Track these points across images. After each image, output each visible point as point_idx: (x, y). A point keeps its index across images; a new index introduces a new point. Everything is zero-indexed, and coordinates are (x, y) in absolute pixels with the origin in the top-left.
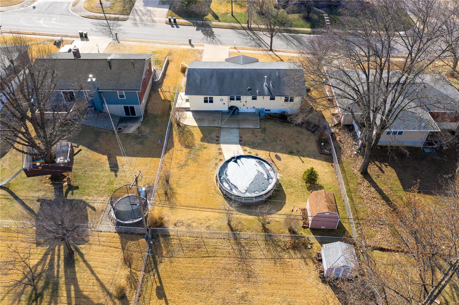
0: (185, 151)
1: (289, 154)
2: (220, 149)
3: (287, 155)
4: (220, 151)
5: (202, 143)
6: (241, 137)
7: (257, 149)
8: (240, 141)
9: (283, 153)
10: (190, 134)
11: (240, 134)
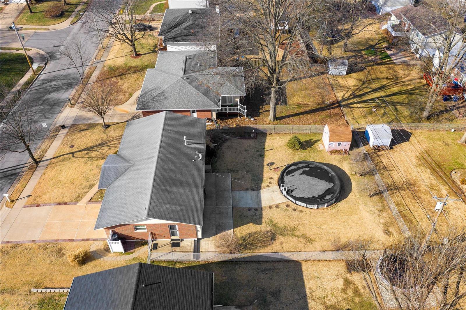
0: (280, 238)
1: (264, 157)
2: (270, 207)
3: (265, 158)
4: (274, 206)
5: (264, 224)
6: (247, 189)
7: (263, 177)
8: (253, 190)
9: (263, 161)
11: (243, 190)
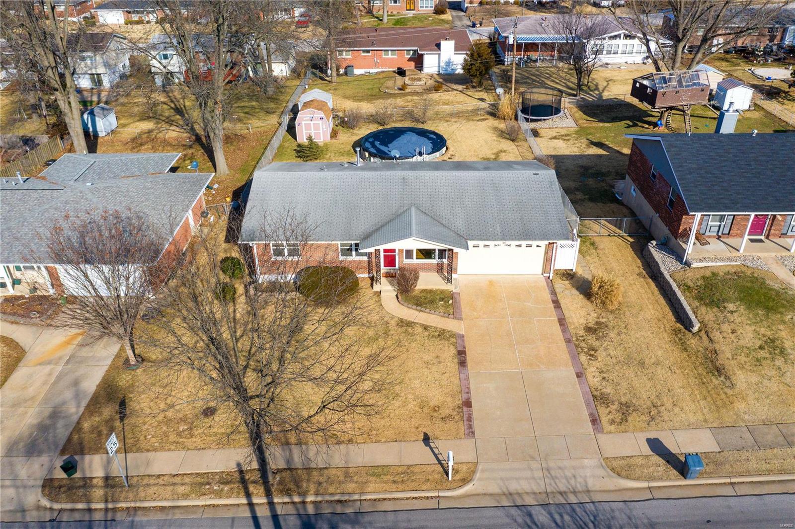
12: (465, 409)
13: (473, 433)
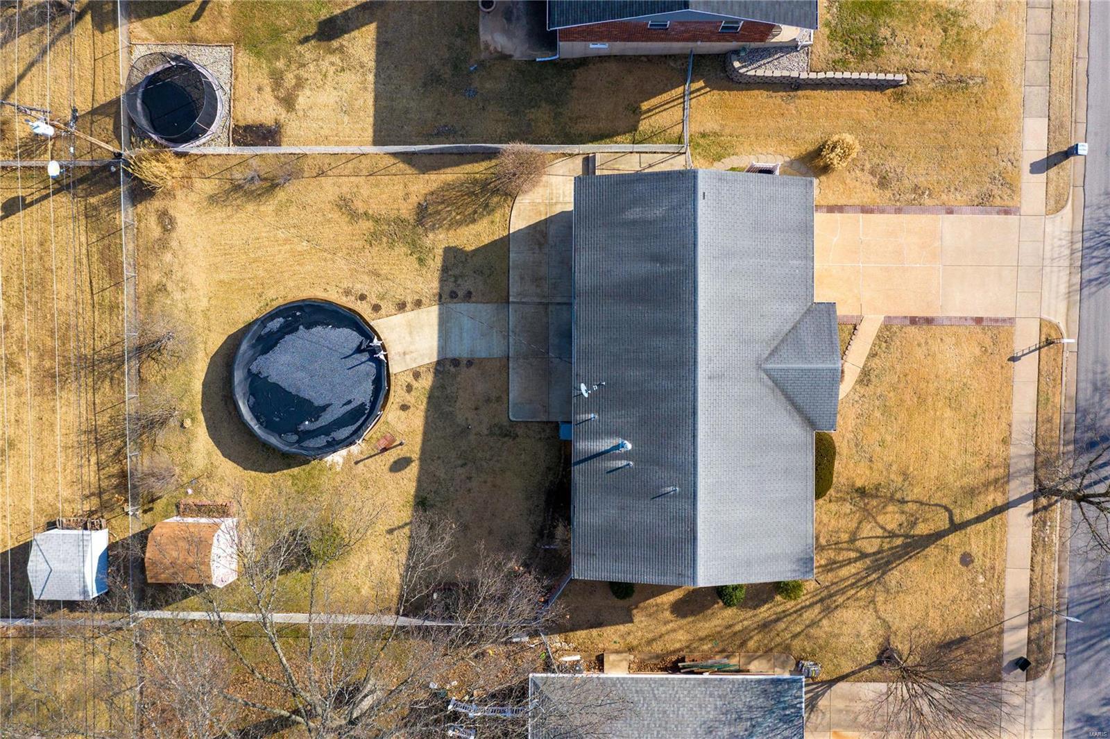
2: (418, 304)
3: (412, 492)
4: (409, 306)
5: (439, 251)
6: (470, 363)
7: (427, 410)
8: (456, 362)
9: (419, 481)
10: (475, 212)
11: (481, 360)
12: (984, 324)
13: (1010, 319)
